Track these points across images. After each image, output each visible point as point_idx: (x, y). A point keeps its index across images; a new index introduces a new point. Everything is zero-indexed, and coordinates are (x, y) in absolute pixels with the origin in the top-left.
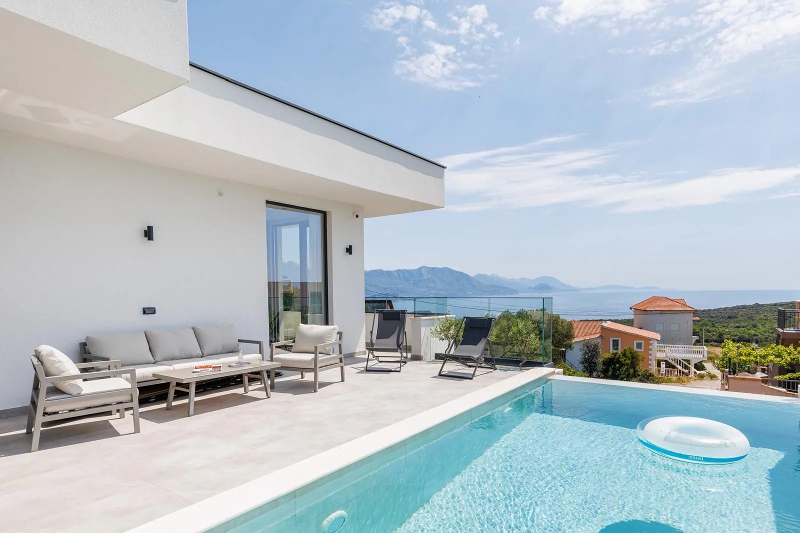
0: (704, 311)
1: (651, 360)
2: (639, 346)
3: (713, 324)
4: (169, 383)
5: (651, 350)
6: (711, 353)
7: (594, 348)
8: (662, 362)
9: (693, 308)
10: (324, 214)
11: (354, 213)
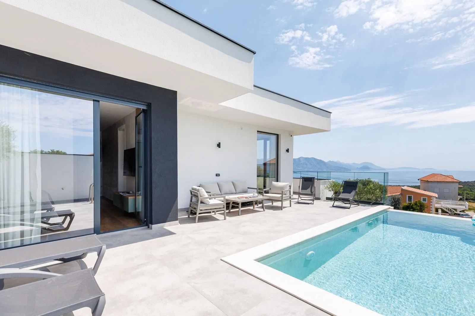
0: (465, 182)
1: (432, 208)
2: (424, 200)
3: (471, 190)
4: (230, 203)
5: (432, 202)
6: (470, 206)
7: (397, 200)
8: (439, 209)
9: (458, 180)
10: (278, 135)
11: (290, 135)
